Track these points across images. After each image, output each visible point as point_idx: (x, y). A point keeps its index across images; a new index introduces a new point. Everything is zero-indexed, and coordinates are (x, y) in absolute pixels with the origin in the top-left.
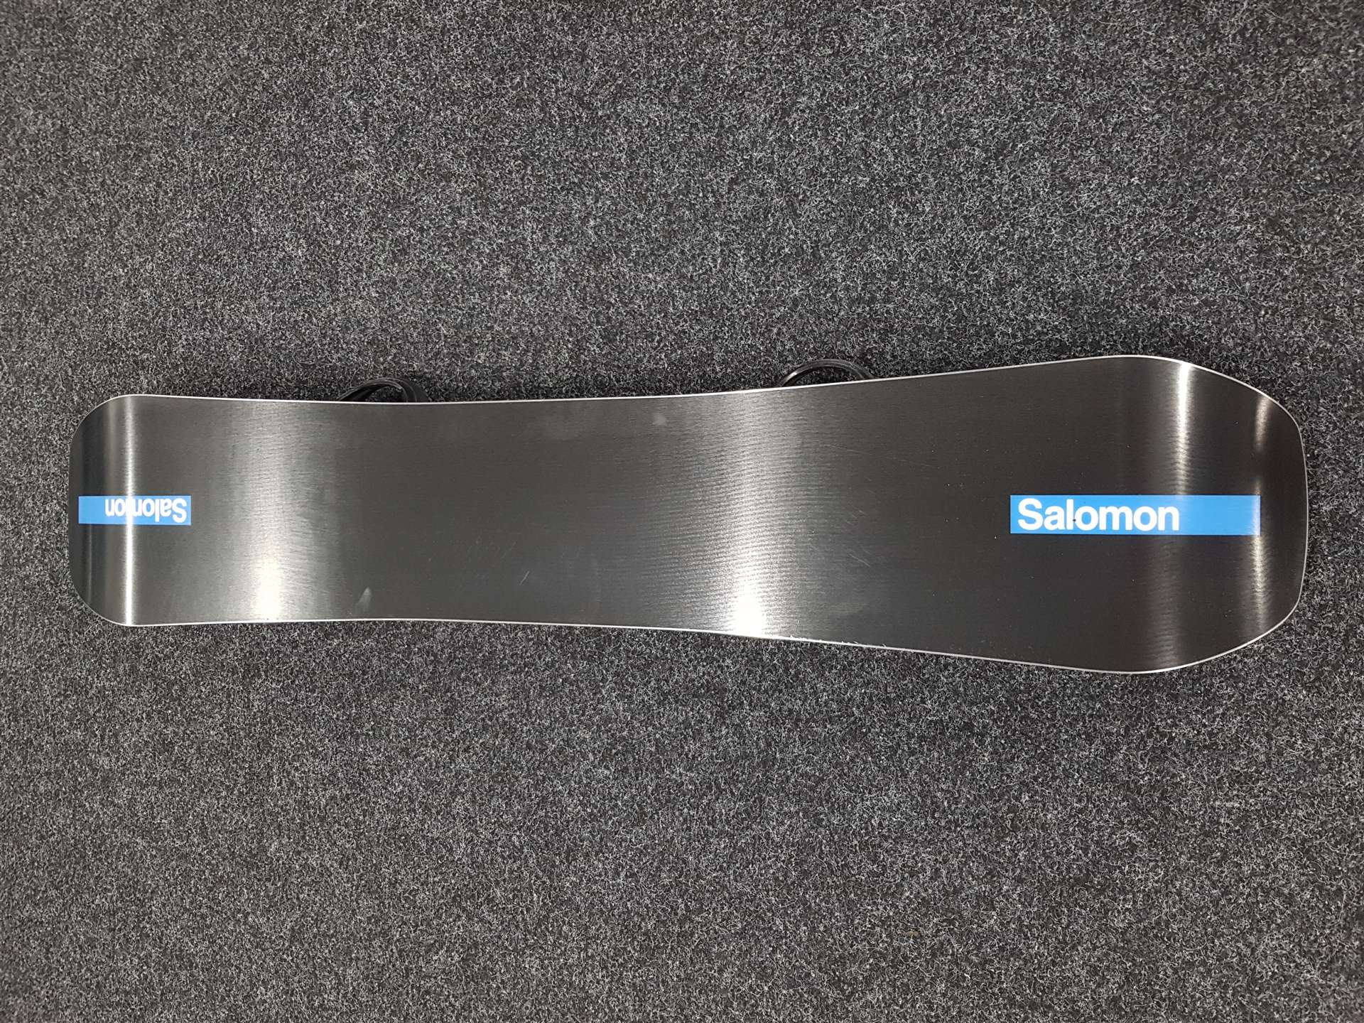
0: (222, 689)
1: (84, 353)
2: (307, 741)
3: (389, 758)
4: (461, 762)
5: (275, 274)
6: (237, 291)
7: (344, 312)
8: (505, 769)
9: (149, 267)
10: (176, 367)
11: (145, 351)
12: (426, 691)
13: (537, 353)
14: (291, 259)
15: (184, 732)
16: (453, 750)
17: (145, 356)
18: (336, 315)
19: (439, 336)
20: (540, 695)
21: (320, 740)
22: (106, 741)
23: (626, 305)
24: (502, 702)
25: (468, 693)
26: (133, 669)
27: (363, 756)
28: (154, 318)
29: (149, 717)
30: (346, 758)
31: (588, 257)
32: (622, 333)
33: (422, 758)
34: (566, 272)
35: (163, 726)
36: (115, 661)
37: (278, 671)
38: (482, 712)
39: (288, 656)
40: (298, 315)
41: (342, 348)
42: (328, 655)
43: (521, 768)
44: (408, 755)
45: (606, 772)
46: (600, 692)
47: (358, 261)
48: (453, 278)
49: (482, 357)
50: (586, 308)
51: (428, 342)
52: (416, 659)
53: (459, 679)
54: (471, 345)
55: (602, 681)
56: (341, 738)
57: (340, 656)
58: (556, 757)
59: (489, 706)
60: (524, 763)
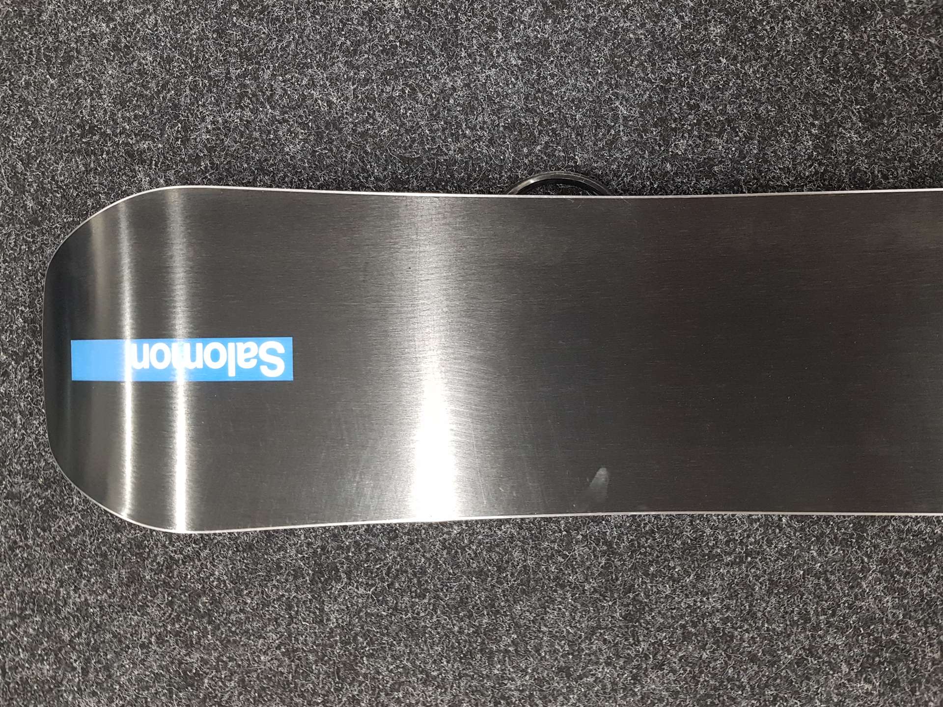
0: (278, 599)
1: (42, 140)
2: (413, 663)
3: (540, 682)
4: (653, 683)
5: (356, 32)
6: (295, 55)
7: (468, 85)
8: (715, 689)
9: (150, 20)
10: (197, 160)
11: (145, 137)
12: (595, 591)
13: (764, 139)
14: (382, 11)
15: (218, 659)
16: (638, 667)
17: (144, 145)
18: (454, 89)
19: (615, 118)
20: (769, 592)
21: (435, 662)
22: (91, 676)
23: (896, 79)
24: (713, 602)
25: (659, 592)
26: (134, 578)
27: (500, 680)
28: (159, 92)
29: (161, 640)
30: (474, 683)
31: (841, 15)
32: (891, 116)
33: (591, 680)
34: (808, 34)
35: (183, 652)
36: (103, 567)
37: (367, 570)
38: (682, 617)
39: (383, 551)
40: (394, 88)
41: (464, 136)
42: (444, 547)
43: (742, 687)
44: (569, 676)
45: (866, 686)
46: (859, 584)
47: (489, 16)
48: (638, 40)
49: (681, 145)
50: (838, 82)
51: (598, 126)
52: (579, 550)
53: (646, 574)
54: (666, 130)
55: (862, 571)
56: (467, 657)
57: (463, 549)
58: (793, 671)
59: (693, 609)
60: (744, 680)
